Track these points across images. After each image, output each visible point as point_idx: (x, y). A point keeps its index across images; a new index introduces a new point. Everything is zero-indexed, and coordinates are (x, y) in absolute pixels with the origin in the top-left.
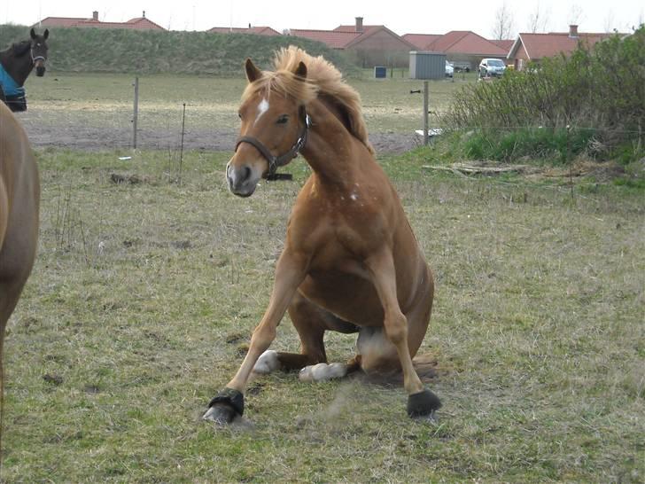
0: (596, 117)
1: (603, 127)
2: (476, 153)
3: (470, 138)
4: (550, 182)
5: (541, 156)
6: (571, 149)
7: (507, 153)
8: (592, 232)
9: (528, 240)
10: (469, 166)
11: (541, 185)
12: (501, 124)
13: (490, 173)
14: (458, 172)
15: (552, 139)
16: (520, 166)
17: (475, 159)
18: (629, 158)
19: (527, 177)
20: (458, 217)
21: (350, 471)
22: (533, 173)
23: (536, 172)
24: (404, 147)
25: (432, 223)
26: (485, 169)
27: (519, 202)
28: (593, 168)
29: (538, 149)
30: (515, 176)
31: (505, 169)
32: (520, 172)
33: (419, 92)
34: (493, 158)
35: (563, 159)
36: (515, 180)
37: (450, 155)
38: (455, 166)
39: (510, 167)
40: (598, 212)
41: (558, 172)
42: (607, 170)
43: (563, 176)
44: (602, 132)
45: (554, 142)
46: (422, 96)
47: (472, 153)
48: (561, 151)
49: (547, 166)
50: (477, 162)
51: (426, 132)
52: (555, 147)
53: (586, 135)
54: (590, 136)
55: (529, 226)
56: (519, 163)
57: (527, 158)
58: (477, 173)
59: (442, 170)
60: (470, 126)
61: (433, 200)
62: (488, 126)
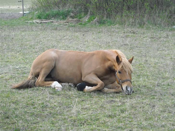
0: (71, 7)
1: (73, 9)
2: (39, 18)
3: (37, 13)
4: (61, 24)
5: (57, 18)
6: (65, 16)
7: (48, 17)
8: (77, 37)
9: (61, 39)
10: (38, 21)
11: (58, 25)
12: (45, 10)
13: (44, 23)
14: (35, 23)
15: (60, 13)
16: (52, 20)
17: (39, 19)
18: (81, 17)
19: (54, 23)
20: (40, 34)
21: (40, 99)
22: (56, 22)
23: (57, 22)
24: (16, 17)
25: (34, 36)
26: (43, 21)
27: (55, 30)
28: (72, 21)
29: (56, 16)
30: (51, 23)
31: (48, 21)
32: (52, 22)
33: (21, 1)
34: (44, 19)
35: (63, 18)
36: (51, 24)
37: (32, 18)
38: (34, 21)
39: (49, 21)
40: (76, 32)
41: (62, 22)
42: (75, 21)
43: (64, 23)
44: (73, 11)
45: (60, 14)
46: (21, 3)
47: (38, 18)
48: (62, 16)
49: (59, 20)
50: (40, 20)
51: (23, 12)
52: (61, 15)
53: (69, 12)
54: (70, 12)
55: (60, 36)
56: (51, 20)
57: (53, 18)
58: (41, 23)
59: (31, 22)
60: (36, 10)
61: (32, 30)
62: (42, 10)
